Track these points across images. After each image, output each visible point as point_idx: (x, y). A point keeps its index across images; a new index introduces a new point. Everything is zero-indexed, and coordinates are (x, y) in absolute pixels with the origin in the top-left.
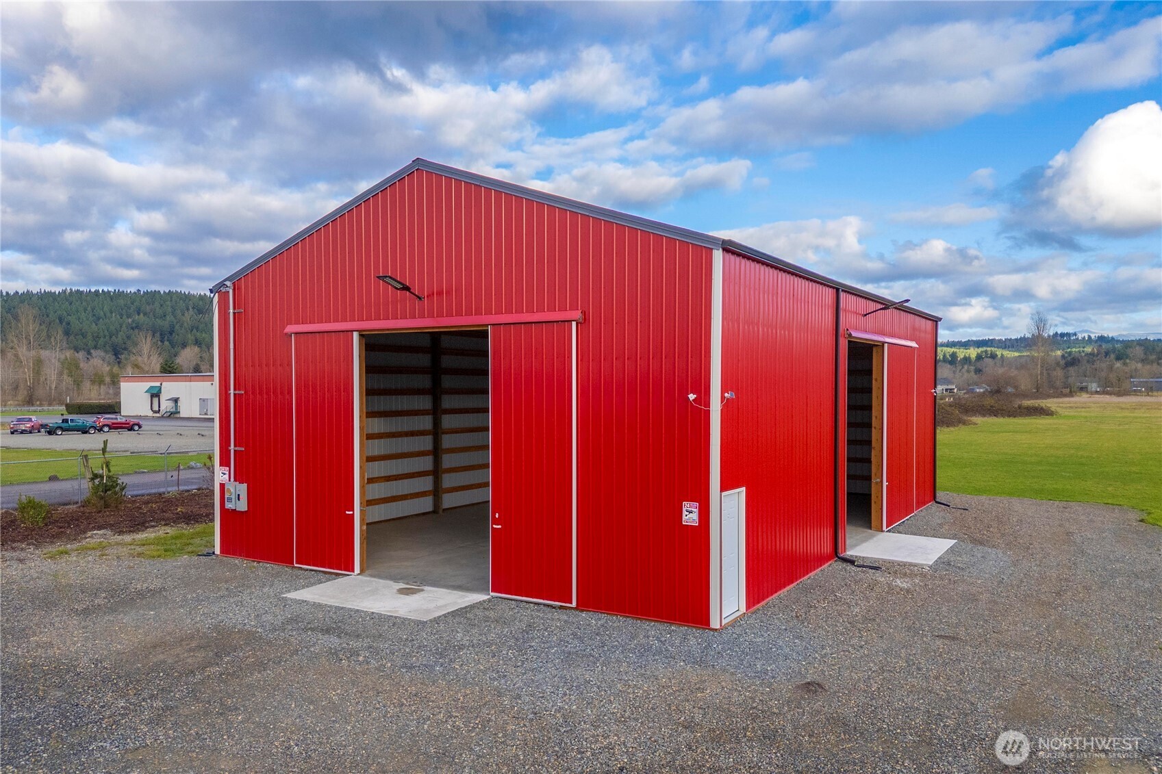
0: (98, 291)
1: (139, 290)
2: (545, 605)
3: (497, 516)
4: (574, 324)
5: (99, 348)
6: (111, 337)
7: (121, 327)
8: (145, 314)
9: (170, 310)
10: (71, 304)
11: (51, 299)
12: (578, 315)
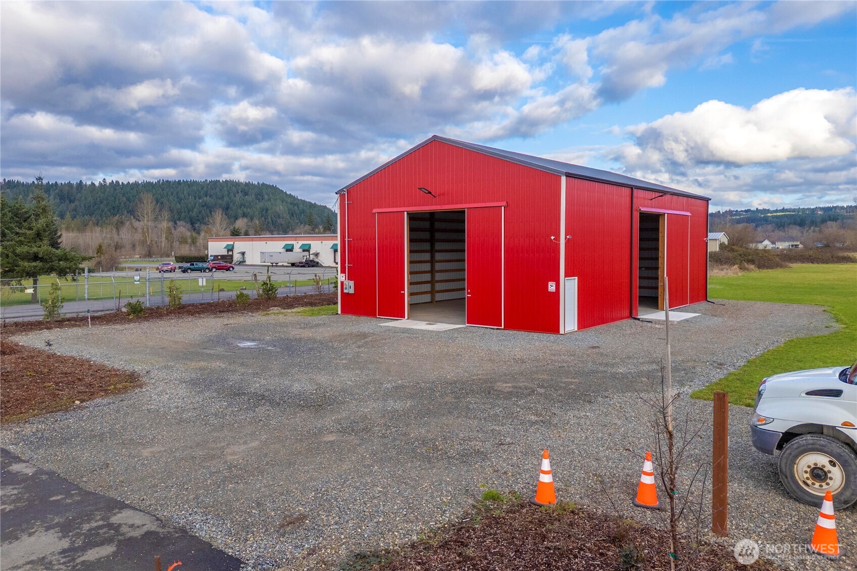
0: (180, 181)
1: (206, 180)
2: (490, 328)
3: (469, 291)
4: (503, 208)
5: (182, 220)
6: (189, 212)
7: (195, 205)
8: (210, 196)
9: (226, 193)
10: (163, 190)
11: (151, 187)
12: (504, 203)
